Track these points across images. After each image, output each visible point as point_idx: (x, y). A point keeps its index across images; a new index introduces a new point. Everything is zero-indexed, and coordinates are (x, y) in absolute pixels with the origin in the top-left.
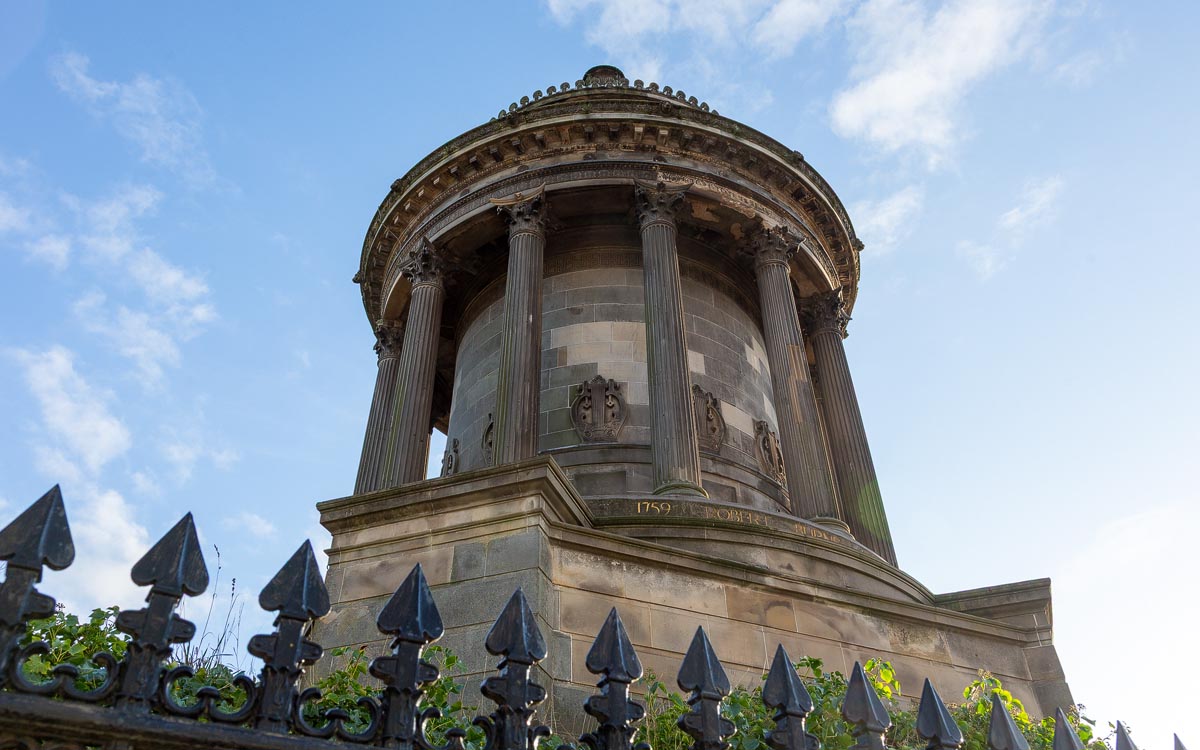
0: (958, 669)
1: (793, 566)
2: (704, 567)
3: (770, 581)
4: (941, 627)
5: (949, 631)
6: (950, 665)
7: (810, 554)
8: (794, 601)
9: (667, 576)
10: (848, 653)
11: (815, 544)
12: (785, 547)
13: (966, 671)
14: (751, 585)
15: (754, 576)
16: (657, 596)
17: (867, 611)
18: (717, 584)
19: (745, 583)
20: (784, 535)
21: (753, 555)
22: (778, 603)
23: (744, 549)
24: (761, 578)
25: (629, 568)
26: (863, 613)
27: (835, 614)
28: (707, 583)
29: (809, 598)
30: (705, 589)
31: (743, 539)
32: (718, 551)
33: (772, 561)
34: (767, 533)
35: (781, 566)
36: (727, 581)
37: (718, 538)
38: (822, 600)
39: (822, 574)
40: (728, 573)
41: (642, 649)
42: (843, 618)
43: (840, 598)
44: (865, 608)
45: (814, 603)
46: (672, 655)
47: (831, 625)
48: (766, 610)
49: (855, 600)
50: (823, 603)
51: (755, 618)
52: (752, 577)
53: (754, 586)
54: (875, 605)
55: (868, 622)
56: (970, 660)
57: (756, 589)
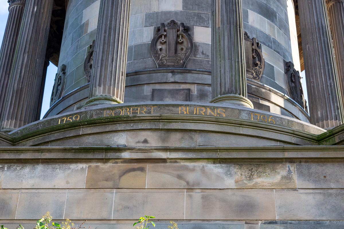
0: (302, 191)
1: (149, 139)
2: (69, 156)
3: (126, 155)
4: (291, 160)
5: (300, 162)
6: (295, 189)
7: (166, 128)
8: (148, 166)
9: (40, 168)
10: (190, 196)
11: (170, 120)
12: (143, 127)
13: (311, 191)
14: (111, 161)
15: (112, 154)
16: (27, 183)
17: (215, 161)
18: (81, 166)
19: (105, 160)
20: (141, 118)
21: (115, 139)
22: (134, 170)
23: (108, 136)
24: (118, 154)
25: (9, 168)
26: (214, 163)
27: (186, 168)
28: (73, 166)
29: (164, 161)
30: (70, 171)
31: (108, 129)
32: (89, 141)
33: (130, 140)
34: (127, 120)
35: (139, 142)
36: (90, 162)
37: (89, 132)
38: (175, 160)
39: (175, 140)
40: (90, 156)
41: (8, 221)
42: (193, 170)
43: (190, 155)
44: (215, 159)
45: (167, 164)
46: (31, 222)
47: (180, 177)
48: (120, 176)
49: (204, 155)
50: (177, 162)
51: (110, 184)
52: (110, 155)
53: (114, 161)
54: (224, 155)
55: (216, 169)
56: (315, 181)
57: (117, 163)
